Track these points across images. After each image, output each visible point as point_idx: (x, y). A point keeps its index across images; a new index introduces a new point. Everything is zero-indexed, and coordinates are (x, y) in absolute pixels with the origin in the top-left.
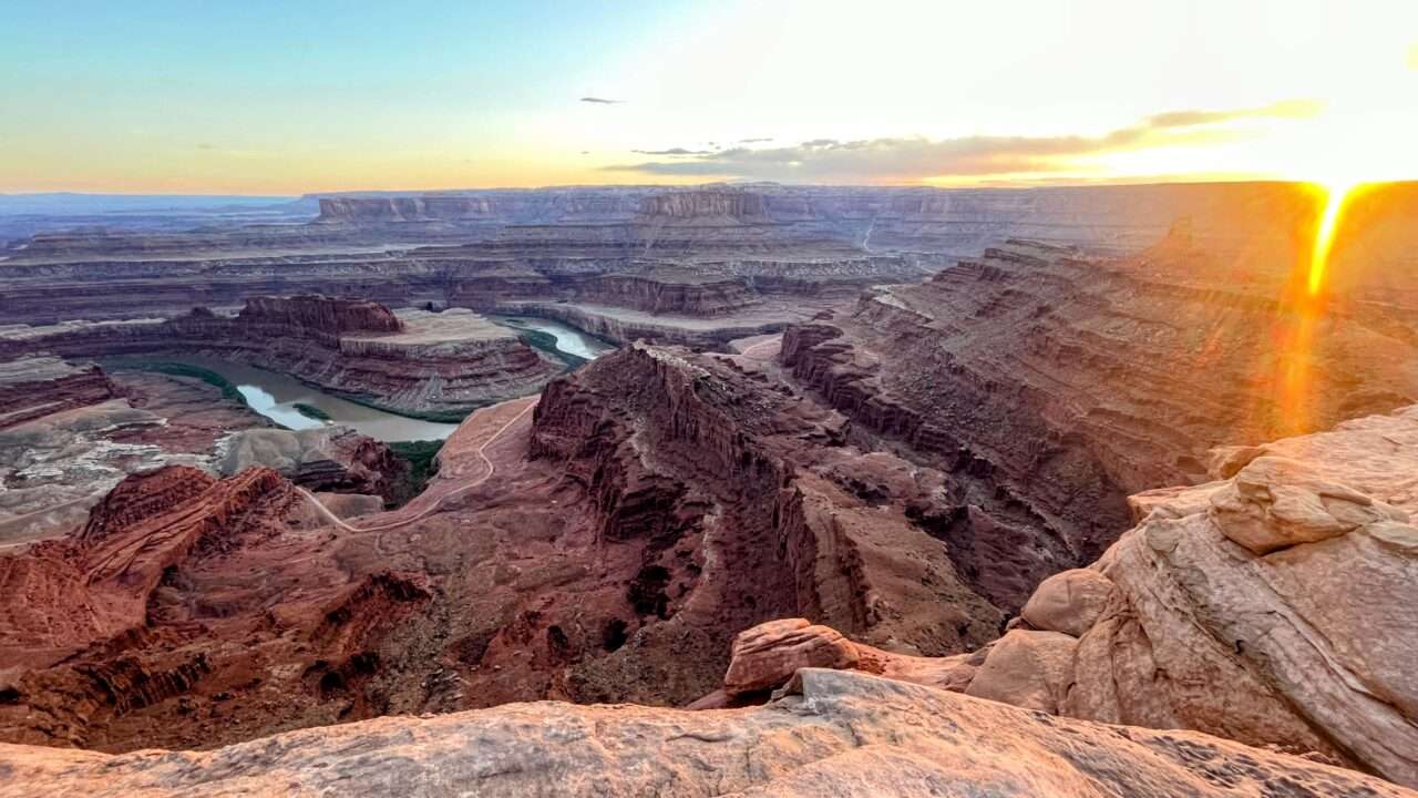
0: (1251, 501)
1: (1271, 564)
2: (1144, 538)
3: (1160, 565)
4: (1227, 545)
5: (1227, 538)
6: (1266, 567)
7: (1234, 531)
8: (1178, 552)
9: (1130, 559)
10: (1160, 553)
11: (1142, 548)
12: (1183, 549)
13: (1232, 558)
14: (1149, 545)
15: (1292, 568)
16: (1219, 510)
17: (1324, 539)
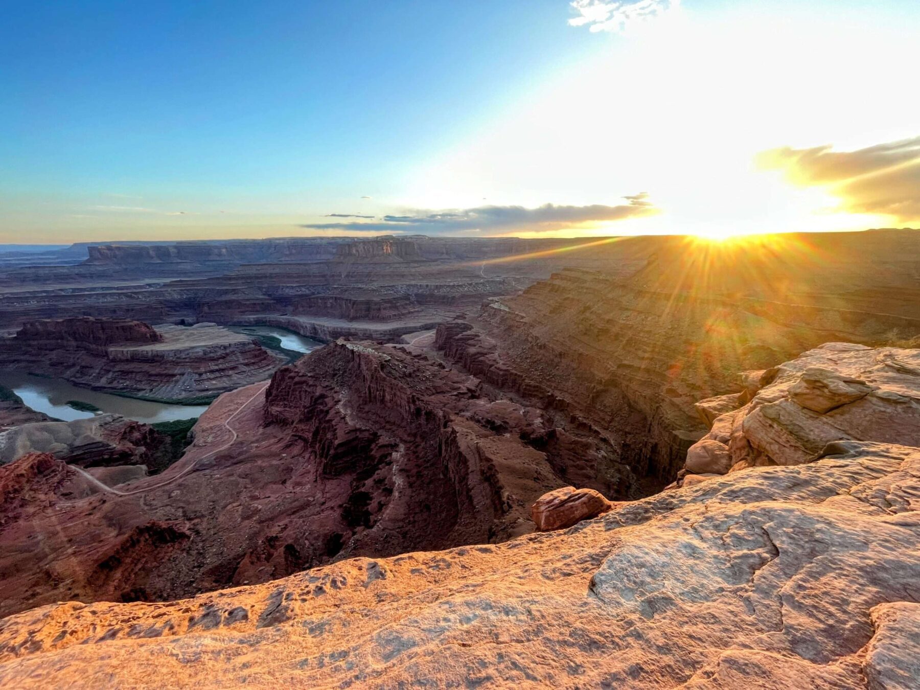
0: (814, 388)
1: (831, 416)
2: (761, 414)
3: (775, 426)
4: (805, 411)
5: (804, 408)
6: (830, 418)
7: (808, 403)
8: (781, 417)
9: (757, 425)
10: (773, 420)
11: (761, 419)
12: (783, 416)
13: (811, 417)
14: (765, 416)
15: (843, 417)
16: (796, 395)
17: (854, 401)
